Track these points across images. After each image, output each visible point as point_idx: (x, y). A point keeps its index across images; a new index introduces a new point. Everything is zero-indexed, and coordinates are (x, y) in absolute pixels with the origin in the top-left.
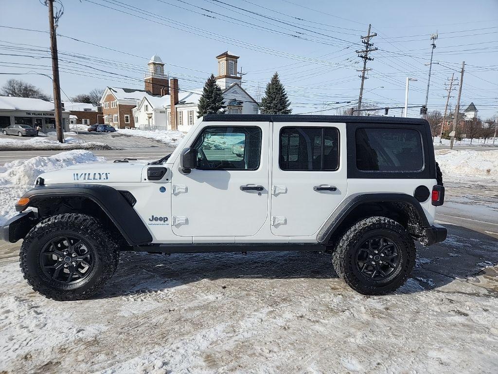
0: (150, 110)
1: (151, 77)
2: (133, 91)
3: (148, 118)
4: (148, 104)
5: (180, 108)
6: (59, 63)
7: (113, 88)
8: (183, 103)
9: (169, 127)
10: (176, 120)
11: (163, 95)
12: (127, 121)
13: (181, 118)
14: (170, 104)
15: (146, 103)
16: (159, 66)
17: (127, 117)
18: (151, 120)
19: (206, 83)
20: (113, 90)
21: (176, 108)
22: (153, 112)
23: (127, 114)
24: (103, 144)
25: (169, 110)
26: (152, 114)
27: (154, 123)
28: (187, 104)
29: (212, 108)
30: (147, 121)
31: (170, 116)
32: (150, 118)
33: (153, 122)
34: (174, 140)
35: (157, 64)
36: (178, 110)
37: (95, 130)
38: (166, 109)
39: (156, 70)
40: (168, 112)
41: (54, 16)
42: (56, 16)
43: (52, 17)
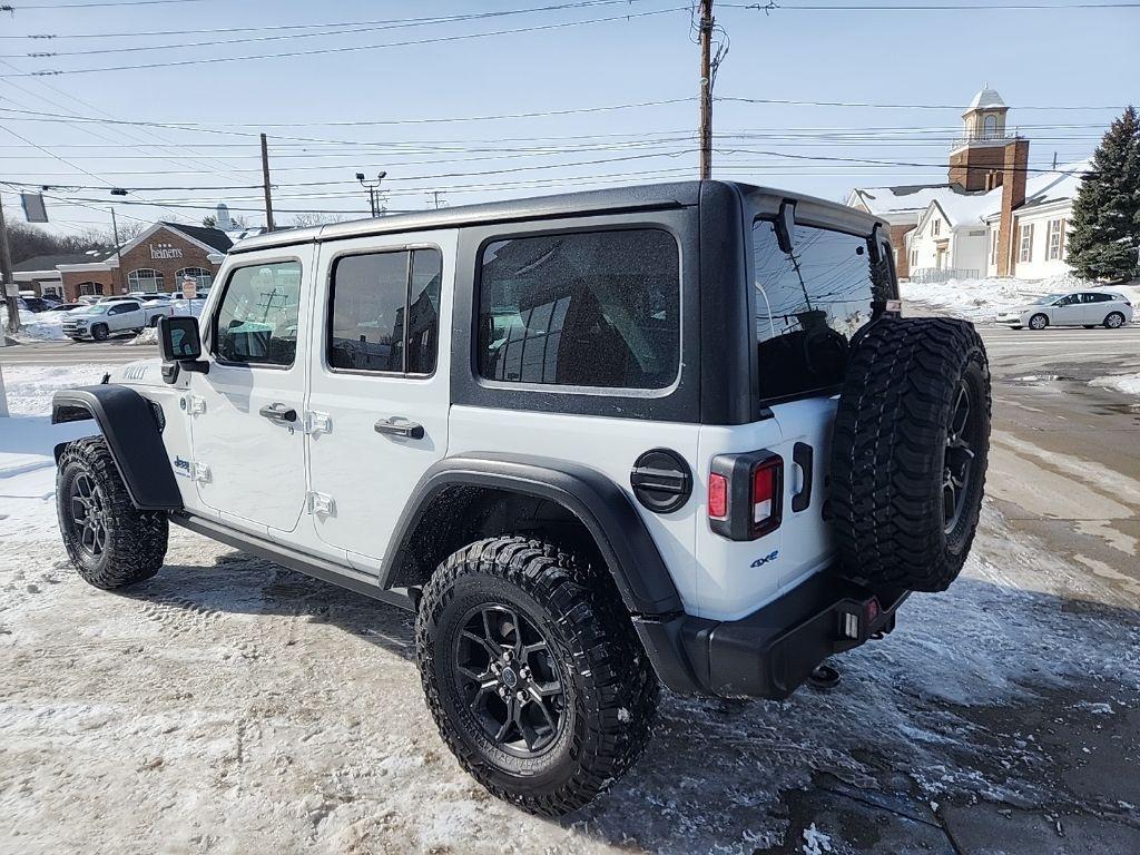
0: (945, 232)
1: (967, 147)
2: (916, 189)
3: (936, 252)
4: (940, 216)
5: (1026, 217)
6: (713, 157)
7: (866, 191)
8: (1036, 202)
9: (993, 270)
10: (1013, 249)
11: (990, 189)
13: (1029, 243)
14: (1000, 210)
15: (937, 215)
16: (991, 115)
18: (943, 255)
19: (1108, 136)
20: (867, 195)
21: (1017, 218)
22: (951, 236)
25: (996, 227)
26: (947, 240)
27: (950, 265)
28: (1049, 202)
29: (1120, 206)
30: (935, 260)
31: (997, 241)
32: (942, 250)
33: (948, 262)
34: (978, 303)
35: (989, 110)
36: (1022, 222)
38: (988, 223)
39: (980, 128)
40: (992, 230)
41: (711, 61)
42: (715, 60)
43: (707, 65)
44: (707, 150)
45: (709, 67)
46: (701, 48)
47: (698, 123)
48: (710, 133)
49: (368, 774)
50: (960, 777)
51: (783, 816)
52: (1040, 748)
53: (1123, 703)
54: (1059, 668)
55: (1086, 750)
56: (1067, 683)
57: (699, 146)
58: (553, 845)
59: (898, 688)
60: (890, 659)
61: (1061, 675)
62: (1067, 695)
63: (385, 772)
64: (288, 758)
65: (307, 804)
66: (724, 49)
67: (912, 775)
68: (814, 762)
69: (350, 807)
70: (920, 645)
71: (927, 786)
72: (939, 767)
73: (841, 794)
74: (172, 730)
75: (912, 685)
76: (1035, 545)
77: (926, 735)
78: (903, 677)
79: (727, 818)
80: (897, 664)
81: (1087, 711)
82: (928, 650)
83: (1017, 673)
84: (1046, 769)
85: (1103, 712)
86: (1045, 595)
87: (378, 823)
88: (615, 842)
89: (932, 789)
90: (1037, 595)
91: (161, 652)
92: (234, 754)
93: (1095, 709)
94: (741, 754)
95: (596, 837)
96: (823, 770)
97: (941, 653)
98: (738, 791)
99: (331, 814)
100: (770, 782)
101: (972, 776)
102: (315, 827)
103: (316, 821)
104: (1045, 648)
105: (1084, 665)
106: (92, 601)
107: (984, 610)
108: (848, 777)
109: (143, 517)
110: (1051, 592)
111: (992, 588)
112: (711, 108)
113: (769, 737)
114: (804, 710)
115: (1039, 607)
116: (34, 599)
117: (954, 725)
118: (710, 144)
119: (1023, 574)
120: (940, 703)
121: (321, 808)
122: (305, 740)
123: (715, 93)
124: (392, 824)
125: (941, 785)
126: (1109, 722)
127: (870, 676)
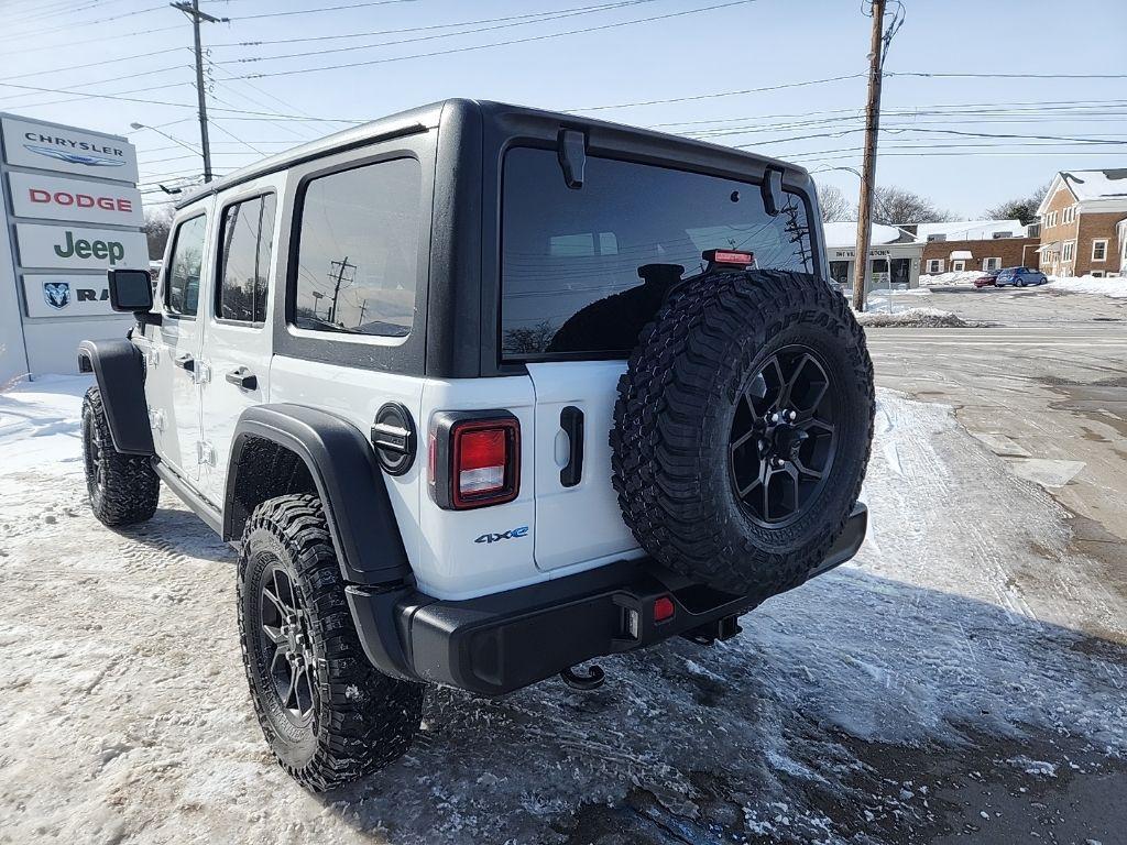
7: (1072, 174)
12: (1099, 255)
17: (1102, 246)
20: (1072, 178)
23: (1102, 236)
24: (942, 314)
37: (993, 282)
41: (883, 34)
42: (887, 33)
43: (878, 39)
44: (873, 129)
45: (880, 40)
46: (871, 22)
47: (865, 101)
48: (877, 111)
49: (187, 723)
50: (801, 820)
51: (565, 832)
52: (926, 804)
53: (1075, 766)
54: (1019, 713)
55: (984, 814)
56: (1016, 732)
57: (864, 126)
58: (298, 821)
59: (799, 710)
60: (811, 676)
61: (1015, 722)
62: (1010, 745)
63: (204, 723)
64: (129, 696)
65: (105, 742)
66: (898, 21)
67: (745, 809)
68: (639, 779)
69: (145, 751)
70: (858, 666)
71: (752, 824)
72: (780, 805)
73: (648, 818)
74: (61, 656)
75: (817, 709)
76: (1089, 571)
77: (793, 767)
78: (813, 699)
79: (501, 823)
80: (816, 684)
81: (1020, 768)
82: (864, 673)
83: (959, 713)
84: (916, 828)
85: (1041, 773)
86: (1061, 628)
87: (156, 771)
88: (364, 830)
89: (757, 829)
90: (1048, 627)
91: (108, 586)
92: (87, 685)
93: (1032, 767)
94: (565, 758)
95: (349, 821)
96: (646, 787)
97: (877, 677)
98: (537, 795)
99: (124, 754)
100: (579, 793)
101: (815, 821)
102: (103, 765)
103: (107, 760)
104: (1016, 689)
105: (1054, 714)
106: (91, 536)
107: (971, 637)
108: (666, 800)
109: (131, 461)
110: (1071, 626)
111: (999, 615)
112: (880, 84)
113: (609, 743)
114: (669, 720)
115: (1043, 642)
116: (47, 528)
117: (836, 760)
118: (877, 124)
119: (1050, 601)
120: (837, 733)
121: (116, 748)
122: (157, 682)
123: (885, 68)
124: (169, 774)
125: (769, 826)
126: (1039, 785)
127: (774, 694)
